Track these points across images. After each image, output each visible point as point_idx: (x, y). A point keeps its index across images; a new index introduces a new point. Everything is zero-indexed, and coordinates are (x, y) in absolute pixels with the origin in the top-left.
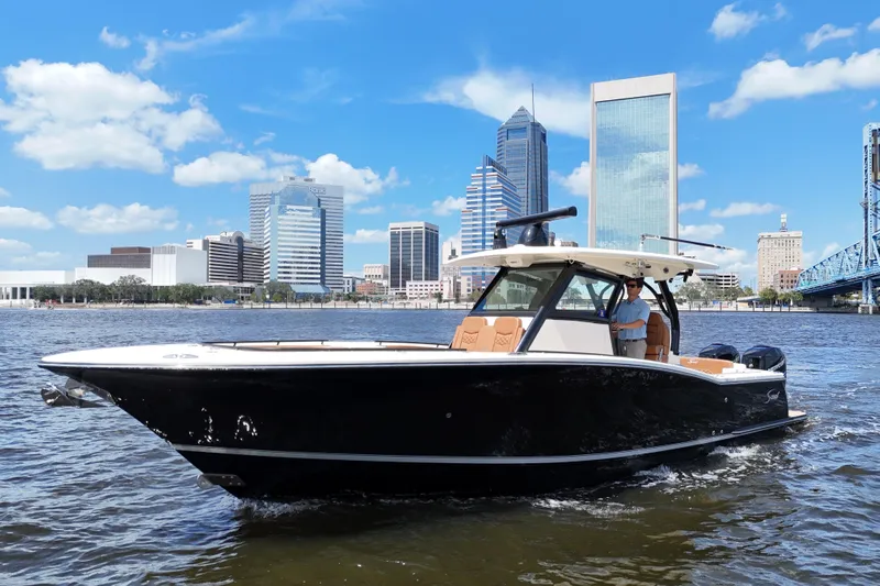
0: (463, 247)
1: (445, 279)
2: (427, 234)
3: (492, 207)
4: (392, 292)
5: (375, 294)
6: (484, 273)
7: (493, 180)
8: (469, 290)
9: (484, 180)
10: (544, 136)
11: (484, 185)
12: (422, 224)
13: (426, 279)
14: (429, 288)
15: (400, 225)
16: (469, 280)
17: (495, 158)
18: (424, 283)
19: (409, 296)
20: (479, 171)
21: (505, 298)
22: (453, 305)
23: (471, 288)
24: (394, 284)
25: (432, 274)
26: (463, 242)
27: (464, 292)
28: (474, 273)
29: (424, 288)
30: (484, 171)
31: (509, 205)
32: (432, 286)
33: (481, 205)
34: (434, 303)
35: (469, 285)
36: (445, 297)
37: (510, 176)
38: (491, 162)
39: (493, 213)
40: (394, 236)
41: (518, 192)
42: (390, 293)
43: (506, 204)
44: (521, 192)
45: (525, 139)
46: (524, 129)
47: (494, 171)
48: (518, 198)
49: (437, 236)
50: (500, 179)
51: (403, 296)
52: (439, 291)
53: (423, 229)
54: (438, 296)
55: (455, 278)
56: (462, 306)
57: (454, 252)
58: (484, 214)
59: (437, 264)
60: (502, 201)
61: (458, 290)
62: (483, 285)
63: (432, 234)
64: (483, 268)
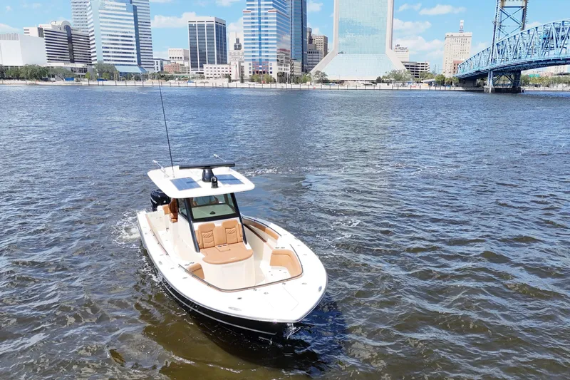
0: (245, 40)
1: (232, 63)
2: (217, 26)
3: (266, 9)
4: (192, 72)
5: (180, 73)
6: (260, 60)
8: (250, 72)
12: (213, 19)
13: (218, 63)
14: (221, 70)
15: (196, 19)
16: (250, 64)
18: (216, 66)
19: (206, 76)
21: (276, 78)
22: (239, 84)
23: (251, 70)
24: (194, 66)
25: (222, 60)
26: (245, 35)
27: (247, 74)
28: (253, 60)
29: (217, 70)
31: (278, 8)
32: (223, 68)
33: (257, 7)
34: (225, 83)
35: (250, 68)
36: (233, 78)
39: (266, 14)
40: (192, 28)
42: (190, 72)
43: (276, 7)
49: (225, 29)
51: (202, 76)
52: (228, 73)
53: (214, 23)
54: (228, 76)
55: (240, 63)
56: (246, 85)
57: (238, 40)
58: (259, 14)
59: (226, 51)
60: (273, 5)
61: (242, 72)
62: (261, 68)
63: (221, 27)
64: (260, 55)
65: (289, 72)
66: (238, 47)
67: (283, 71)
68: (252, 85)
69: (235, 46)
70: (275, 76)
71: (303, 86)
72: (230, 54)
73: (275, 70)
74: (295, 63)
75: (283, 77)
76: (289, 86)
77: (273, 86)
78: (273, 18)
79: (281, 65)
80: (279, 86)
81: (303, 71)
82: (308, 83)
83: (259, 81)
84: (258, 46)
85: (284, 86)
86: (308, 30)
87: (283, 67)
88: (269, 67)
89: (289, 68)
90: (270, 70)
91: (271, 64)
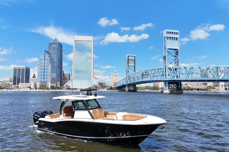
1: (32, 82)
2: (26, 69)
4: (13, 86)
5: (7, 87)
6: (44, 81)
7: (47, 56)
8: (39, 86)
9: (45, 56)
10: (61, 46)
11: (45, 58)
12: (25, 67)
13: (25, 83)
14: (26, 85)
15: (17, 67)
16: (39, 83)
19: (20, 87)
20: (43, 54)
21: (50, 88)
22: (35, 90)
23: (40, 85)
24: (14, 84)
25: (27, 81)
26: (38, 73)
28: (41, 81)
29: (25, 85)
30: (45, 54)
31: (52, 63)
32: (27, 85)
33: (44, 63)
36: (32, 88)
37: (52, 56)
38: (47, 52)
39: (47, 65)
40: (15, 70)
42: (12, 86)
43: (51, 63)
44: (55, 60)
47: (47, 54)
48: (54, 62)
50: (49, 57)
51: (18, 87)
52: (30, 86)
53: (25, 68)
54: (30, 88)
55: (35, 82)
56: (38, 90)
57: (34, 75)
58: (44, 65)
59: (29, 78)
60: (50, 62)
61: (36, 86)
62: (44, 84)
63: (28, 70)
64: (44, 80)
65: (55, 86)
66: (34, 77)
67: (53, 85)
68: (40, 90)
69: (33, 77)
70: (49, 87)
71: (61, 90)
72: (31, 79)
73: (49, 85)
74: (58, 82)
75: (52, 88)
76: (56, 90)
77: (49, 90)
78: (50, 67)
79: (52, 83)
80: (52, 90)
81: (60, 85)
82: (63, 89)
83: (43, 89)
84: (43, 76)
85: (54, 90)
86: (63, 72)
87: (53, 84)
88: (47, 84)
89: (55, 84)
90: (47, 85)
91: (48, 83)
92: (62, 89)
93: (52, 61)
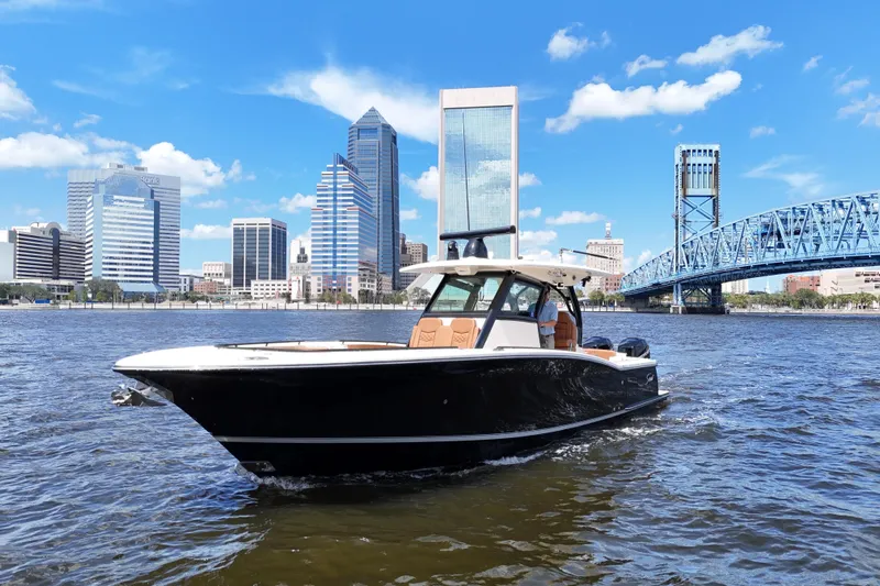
1: (294, 278)
2: (273, 230)
3: (344, 206)
5: (216, 293)
6: (335, 273)
7: (343, 179)
8: (319, 290)
9: (335, 178)
10: (394, 138)
11: (335, 183)
13: (273, 278)
15: (245, 221)
16: (319, 279)
17: (346, 158)
18: (270, 282)
19: (253, 296)
20: (329, 169)
21: (356, 297)
22: (302, 306)
23: (321, 288)
24: (237, 283)
25: (280, 273)
26: (314, 241)
27: (314, 292)
28: (324, 273)
29: (271, 287)
30: (335, 169)
31: (361, 205)
33: (332, 204)
34: (282, 304)
35: (319, 285)
36: (293, 298)
37: (361, 176)
38: (342, 161)
39: (344, 212)
40: (238, 233)
41: (370, 193)
42: (232, 292)
43: (357, 203)
44: (373, 193)
45: (375, 141)
46: (375, 130)
47: (345, 169)
48: (370, 199)
49: (285, 234)
50: (351, 179)
51: (247, 296)
52: (288, 291)
53: (270, 226)
54: (288, 297)
55: (304, 278)
56: (313, 306)
57: (302, 250)
58: (335, 212)
59: (285, 263)
60: (354, 201)
61: (308, 290)
62: (334, 285)
63: (279, 232)
64: (335, 267)
65: (375, 290)
66: (302, 258)
67: (367, 288)
68: (322, 306)
69: (299, 258)
70: (355, 294)
71: (398, 307)
72: (291, 267)
73: (354, 287)
74: (384, 277)
75: (366, 296)
76: (377, 307)
77: (354, 307)
78: (353, 217)
79: (364, 280)
80: (363, 307)
81: (394, 289)
82: (404, 303)
83: (332, 301)
84: (331, 254)
85: (370, 306)
86: (401, 237)
87: (367, 283)
88: (348, 282)
89: (375, 284)
90: (348, 287)
91: (350, 279)
92: (400, 302)
93: (360, 195)
